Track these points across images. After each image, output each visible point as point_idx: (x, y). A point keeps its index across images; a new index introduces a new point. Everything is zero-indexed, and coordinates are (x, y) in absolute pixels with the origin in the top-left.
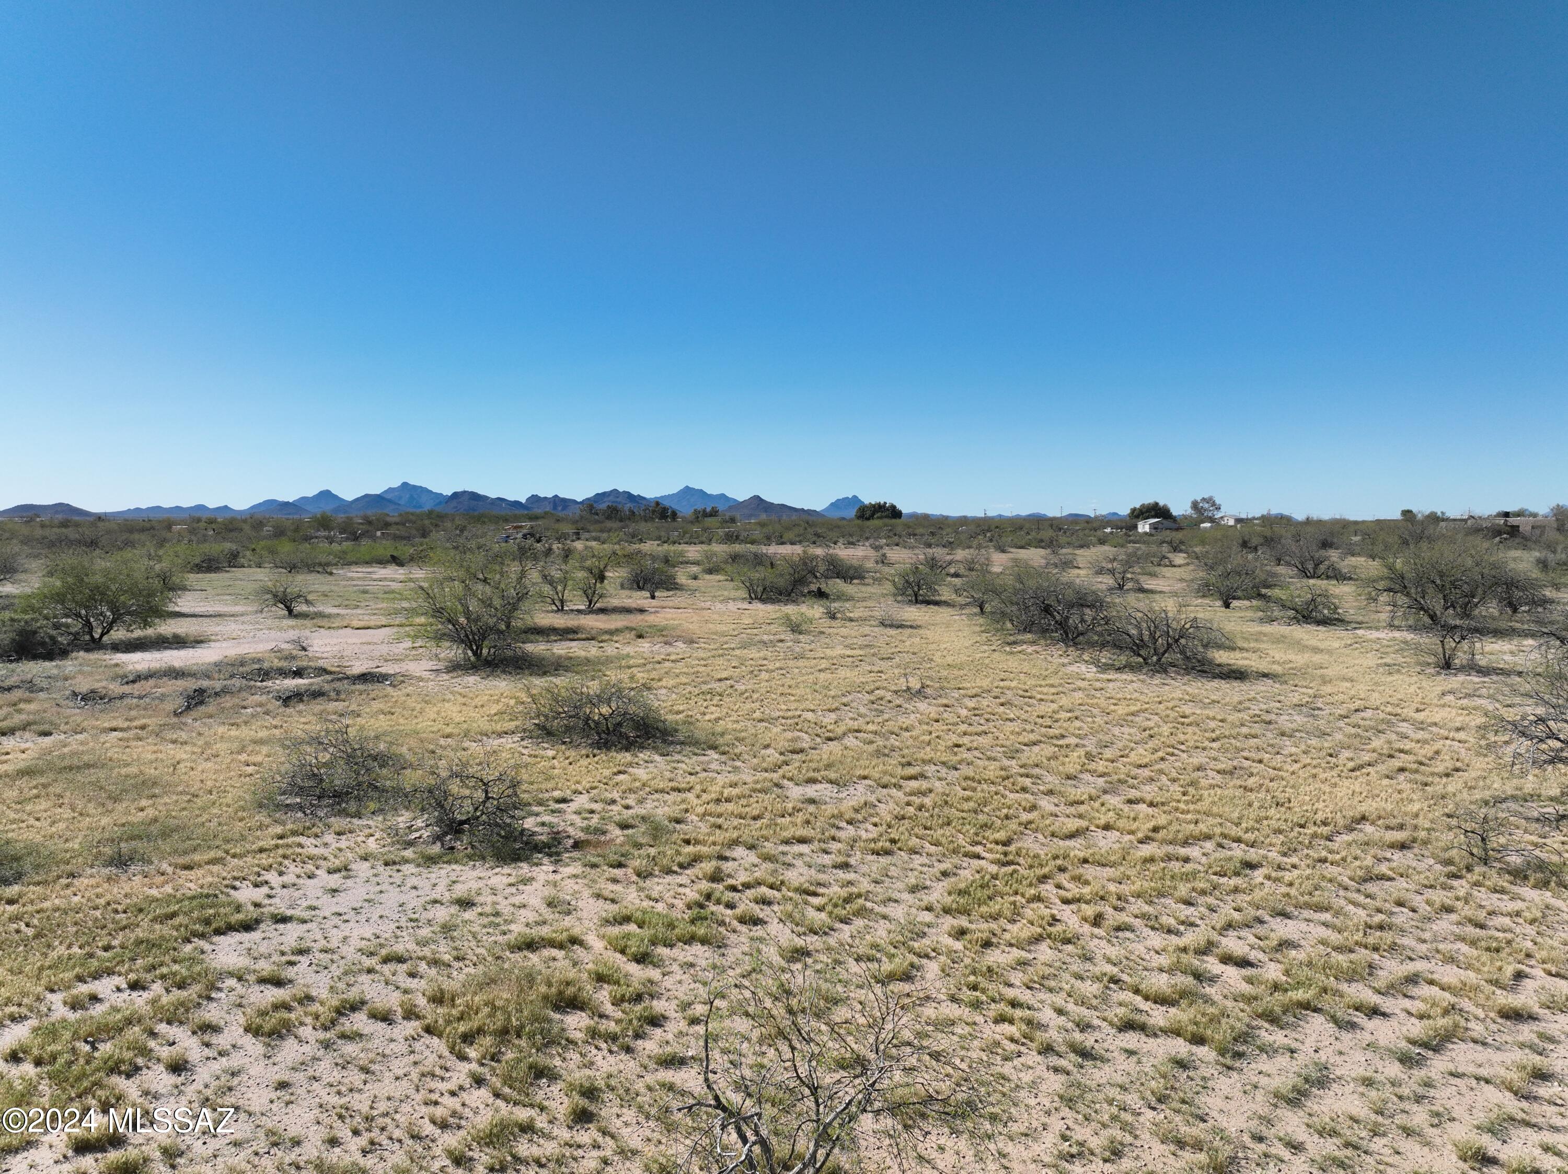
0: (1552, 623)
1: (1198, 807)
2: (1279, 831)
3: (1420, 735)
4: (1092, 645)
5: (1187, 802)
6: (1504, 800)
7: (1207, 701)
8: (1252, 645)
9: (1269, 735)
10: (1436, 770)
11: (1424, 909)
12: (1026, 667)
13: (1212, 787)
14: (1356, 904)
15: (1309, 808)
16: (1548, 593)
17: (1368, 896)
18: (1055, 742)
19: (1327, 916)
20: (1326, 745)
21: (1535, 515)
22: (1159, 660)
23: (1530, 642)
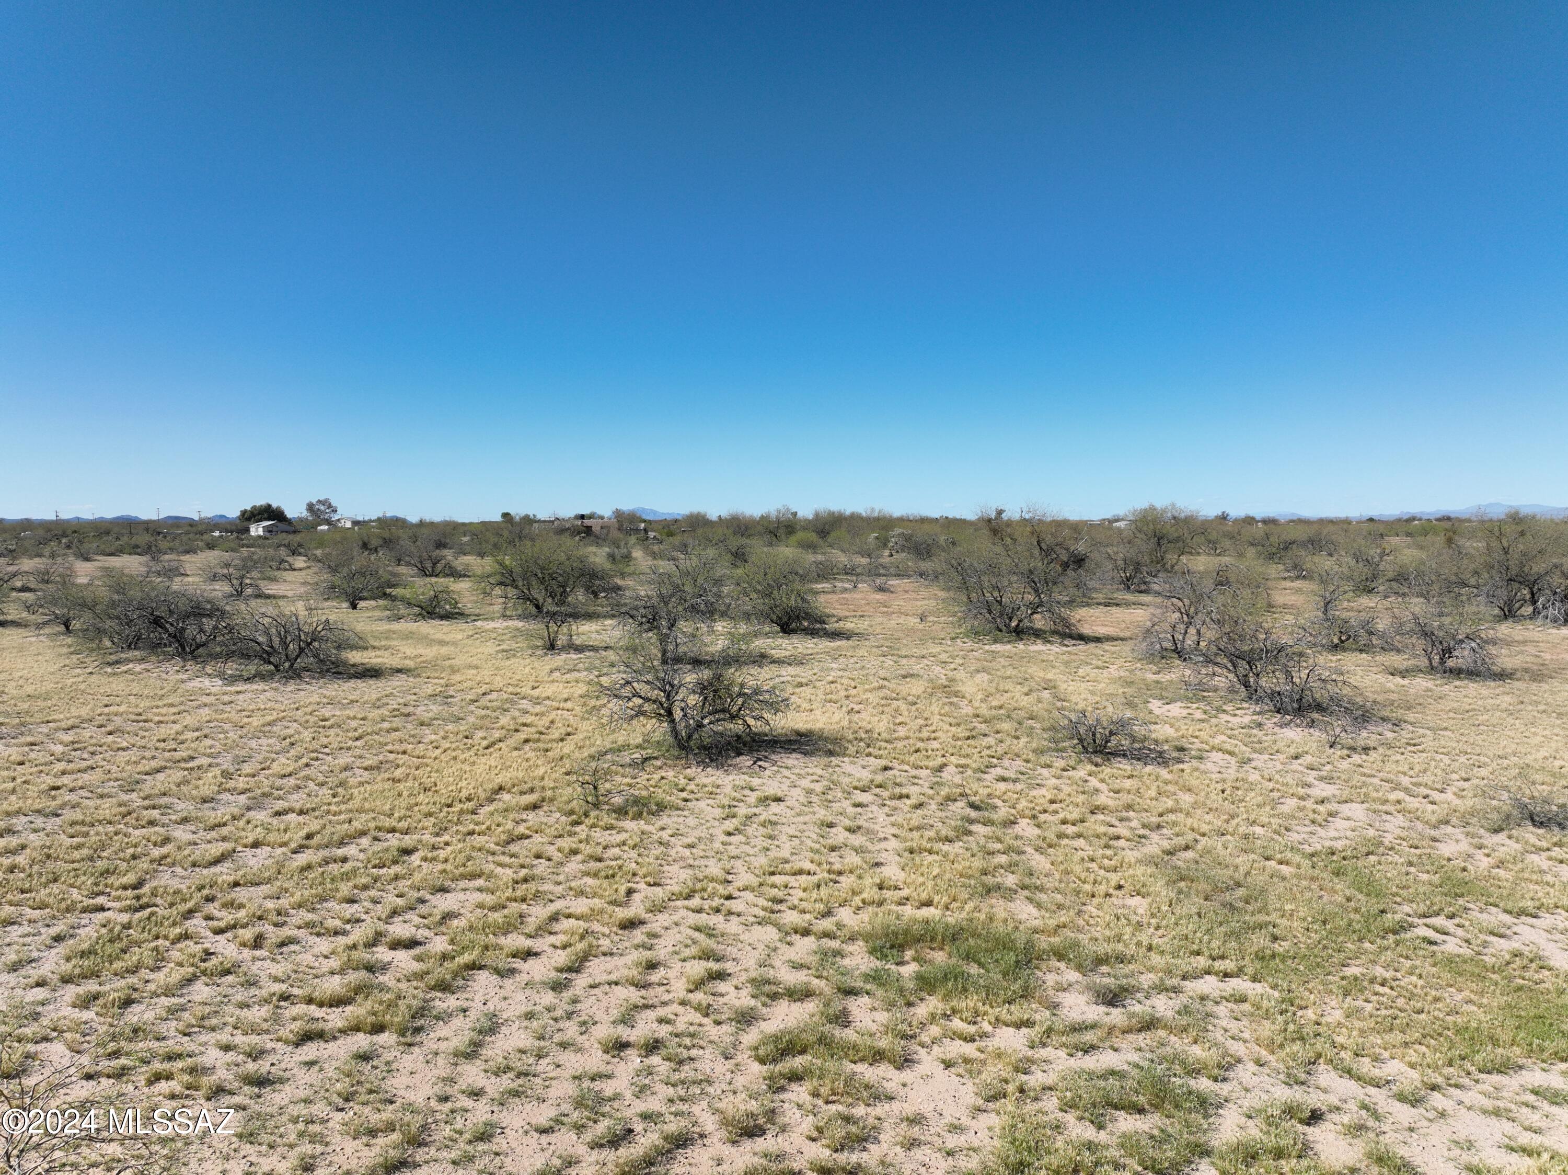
0: (625, 605)
1: (350, 805)
2: (429, 814)
3: (538, 709)
4: (215, 657)
5: (338, 804)
6: (605, 753)
7: (345, 701)
8: (383, 643)
9: (409, 726)
10: (554, 737)
11: (557, 856)
12: (136, 688)
13: (361, 784)
14: (502, 865)
15: (454, 788)
16: (619, 582)
17: (512, 856)
18: (183, 765)
19: (480, 882)
20: (462, 728)
21: (602, 518)
22: (292, 665)
23: (609, 622)
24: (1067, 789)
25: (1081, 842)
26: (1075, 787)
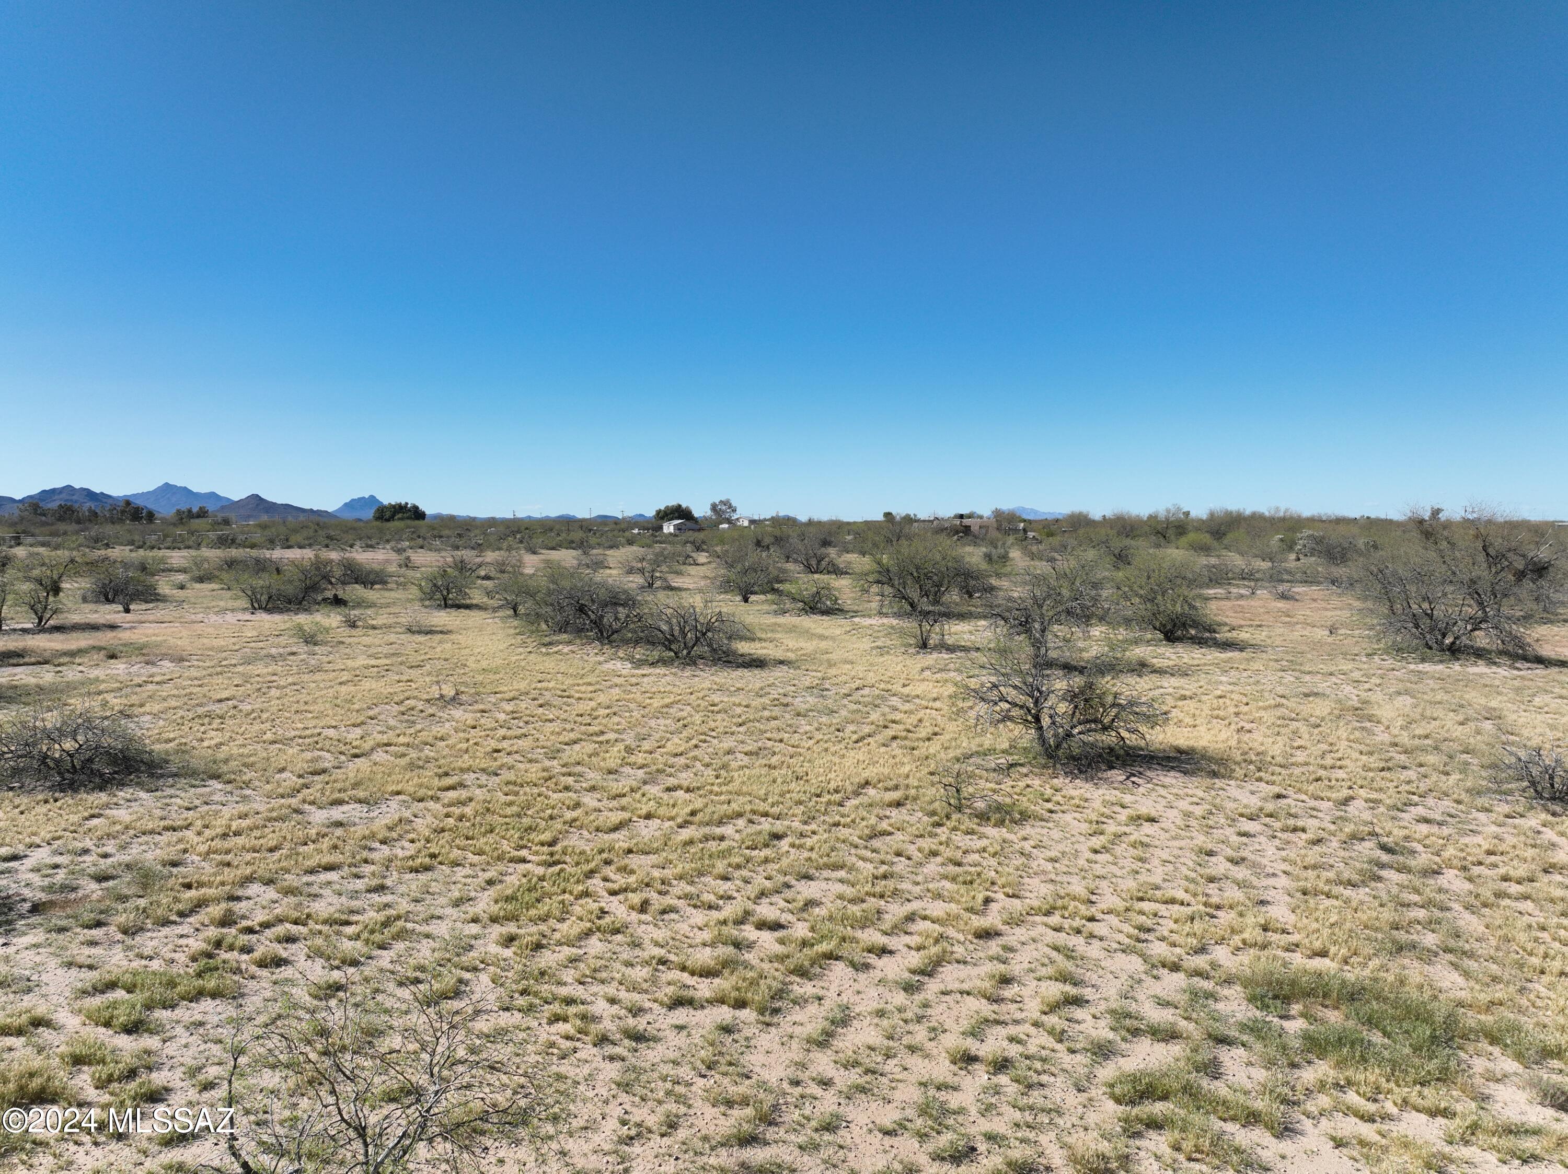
0: (999, 606)
1: (730, 787)
2: (800, 803)
3: (907, 706)
4: (626, 642)
5: (720, 785)
6: (971, 756)
7: (732, 689)
8: (769, 635)
9: (787, 716)
10: (920, 736)
11: (917, 856)
12: (563, 667)
13: (741, 768)
14: (864, 859)
15: (823, 778)
16: (994, 581)
17: (874, 851)
18: (595, 738)
19: (842, 874)
20: (834, 721)
21: (981, 517)
22: (689, 653)
23: (983, 622)
24: (1511, 840)
26: (1522, 838)
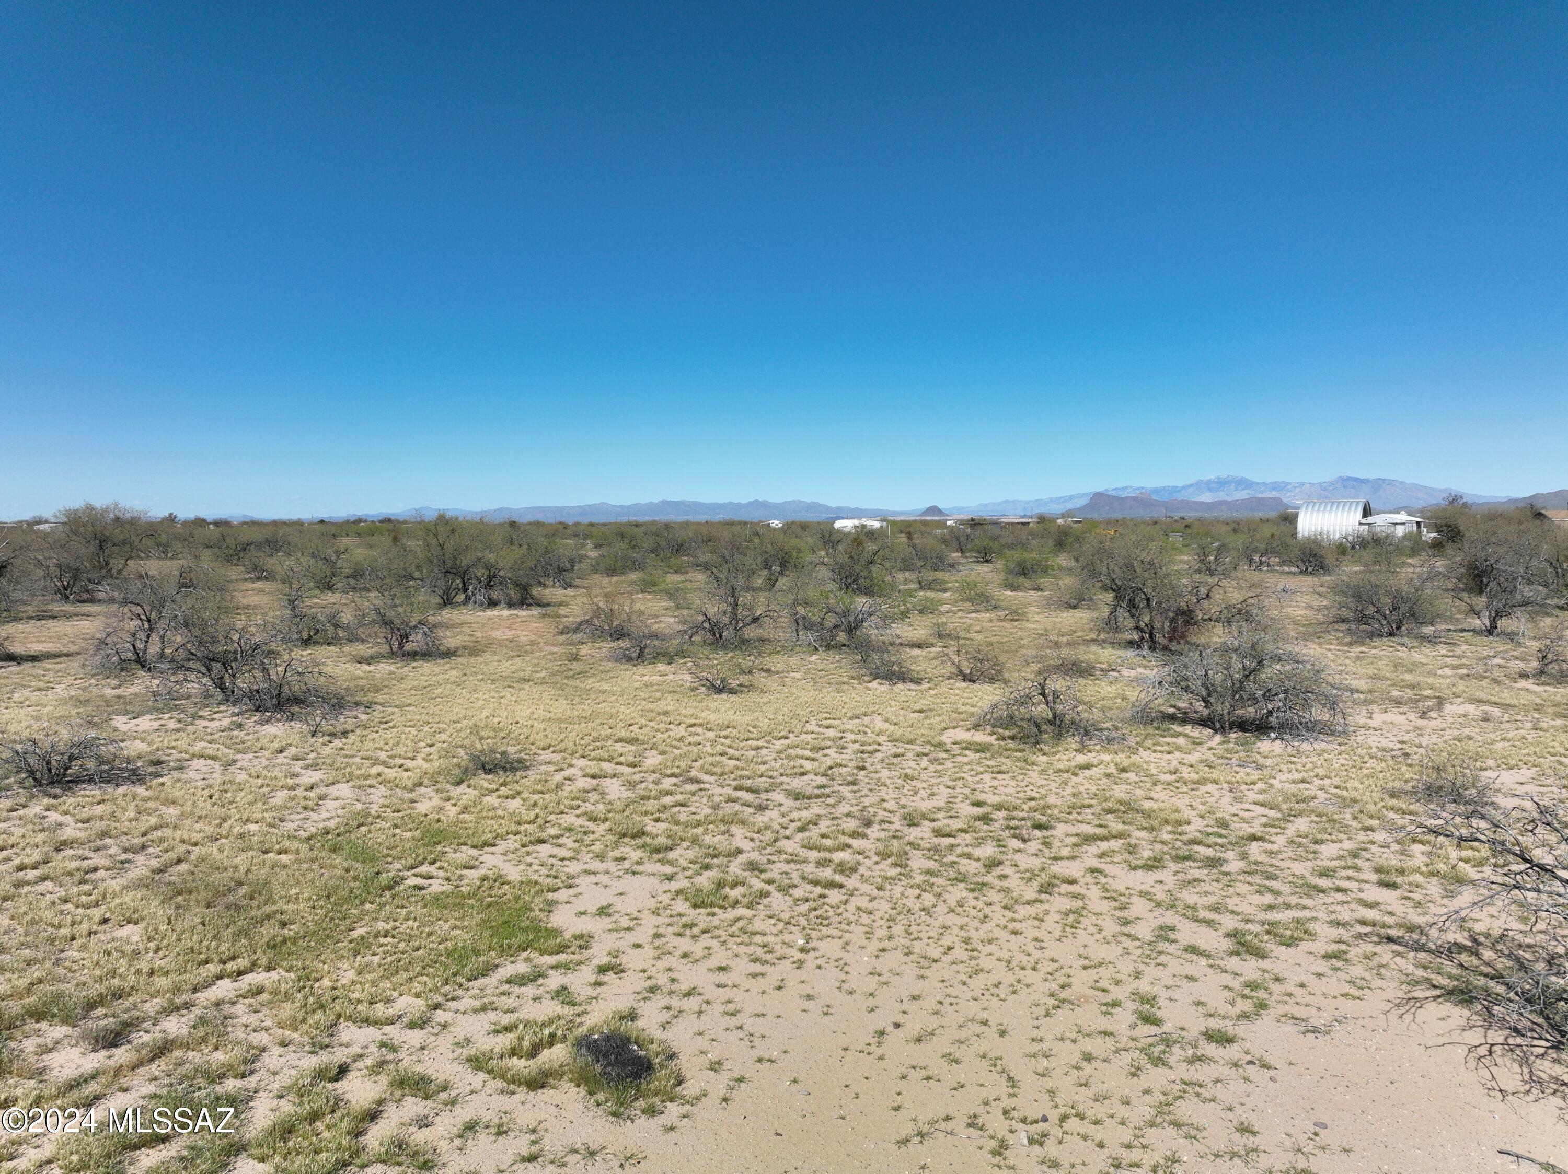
25: (49, 885)
